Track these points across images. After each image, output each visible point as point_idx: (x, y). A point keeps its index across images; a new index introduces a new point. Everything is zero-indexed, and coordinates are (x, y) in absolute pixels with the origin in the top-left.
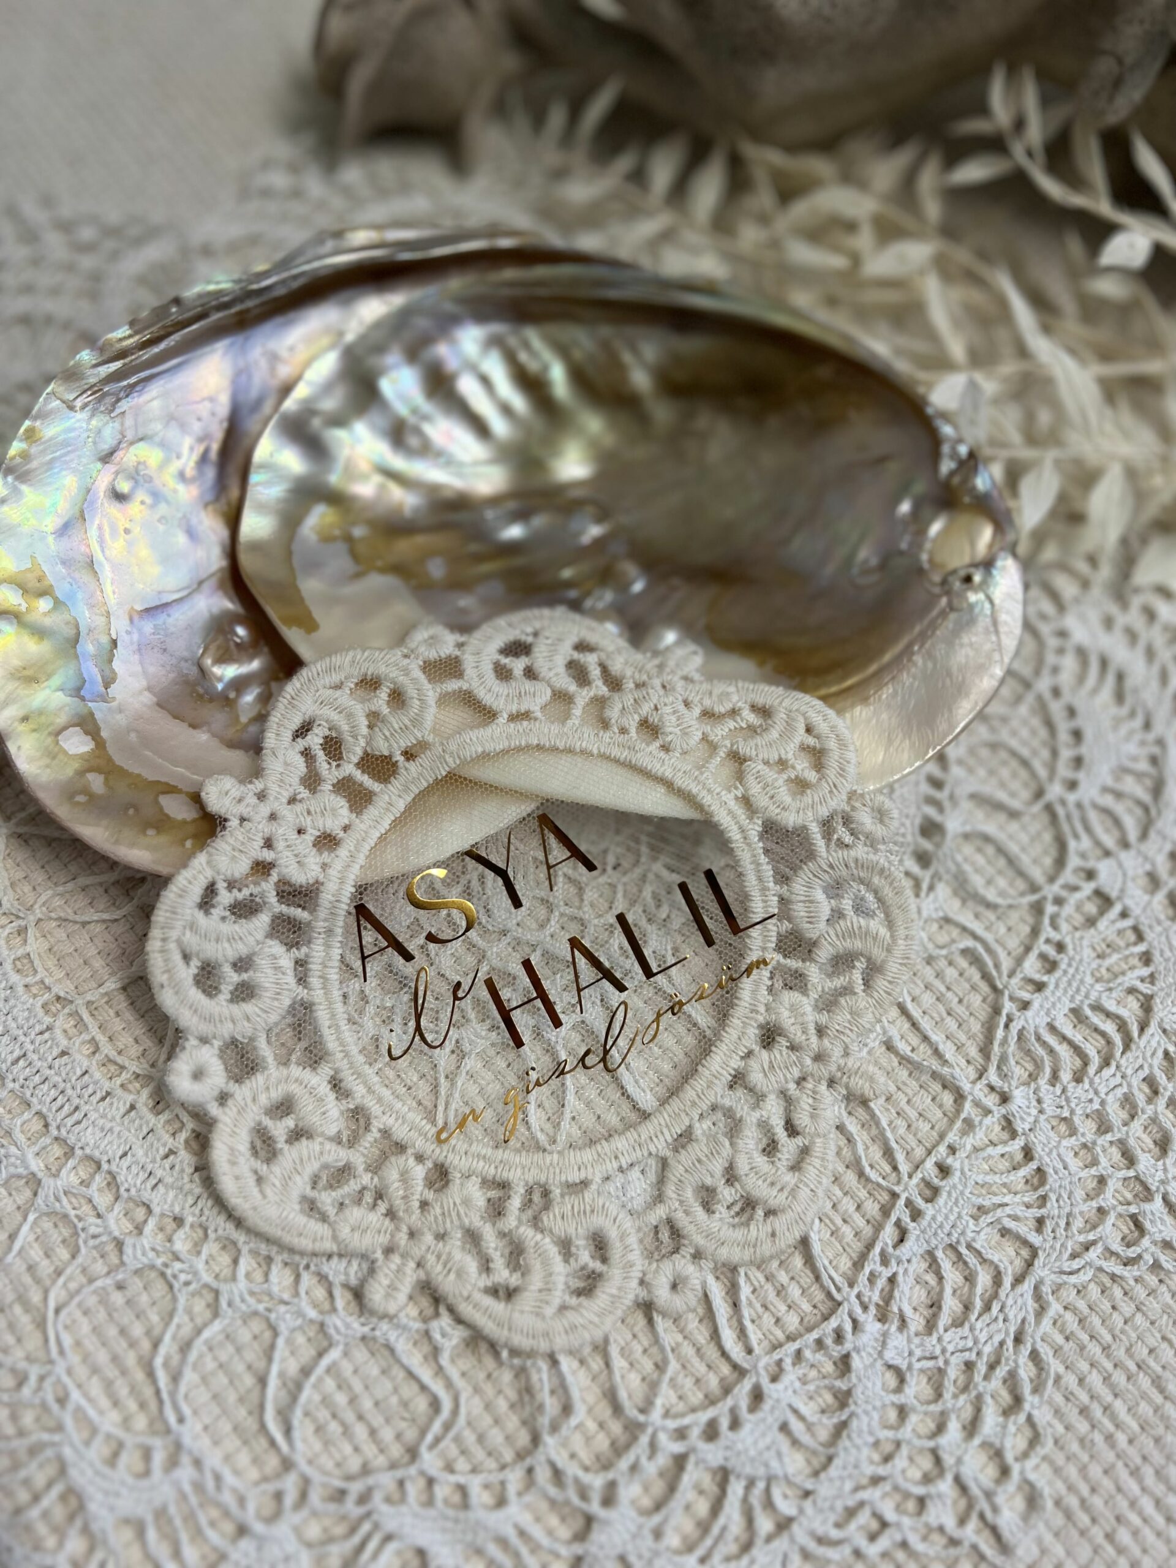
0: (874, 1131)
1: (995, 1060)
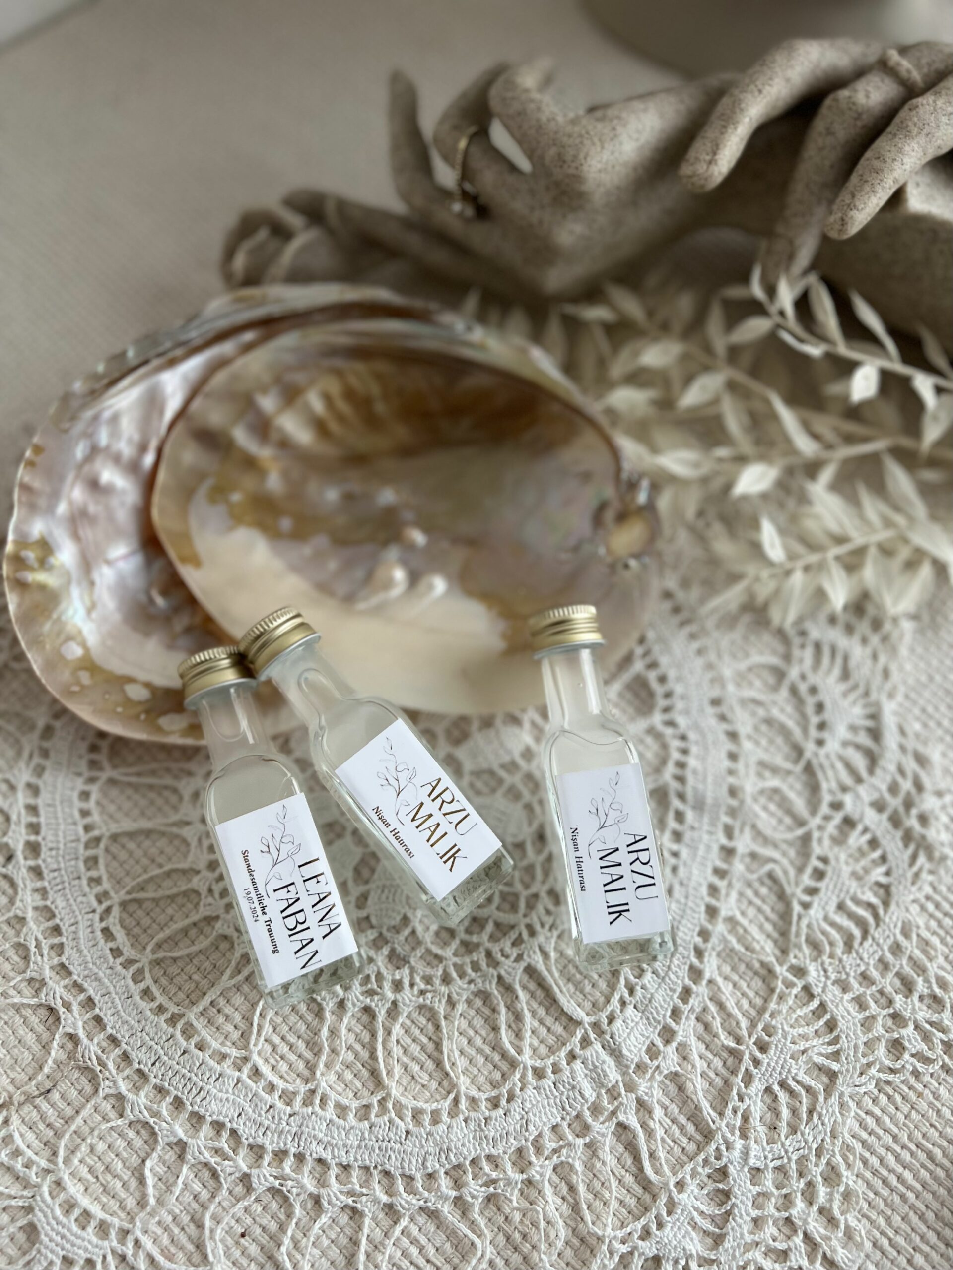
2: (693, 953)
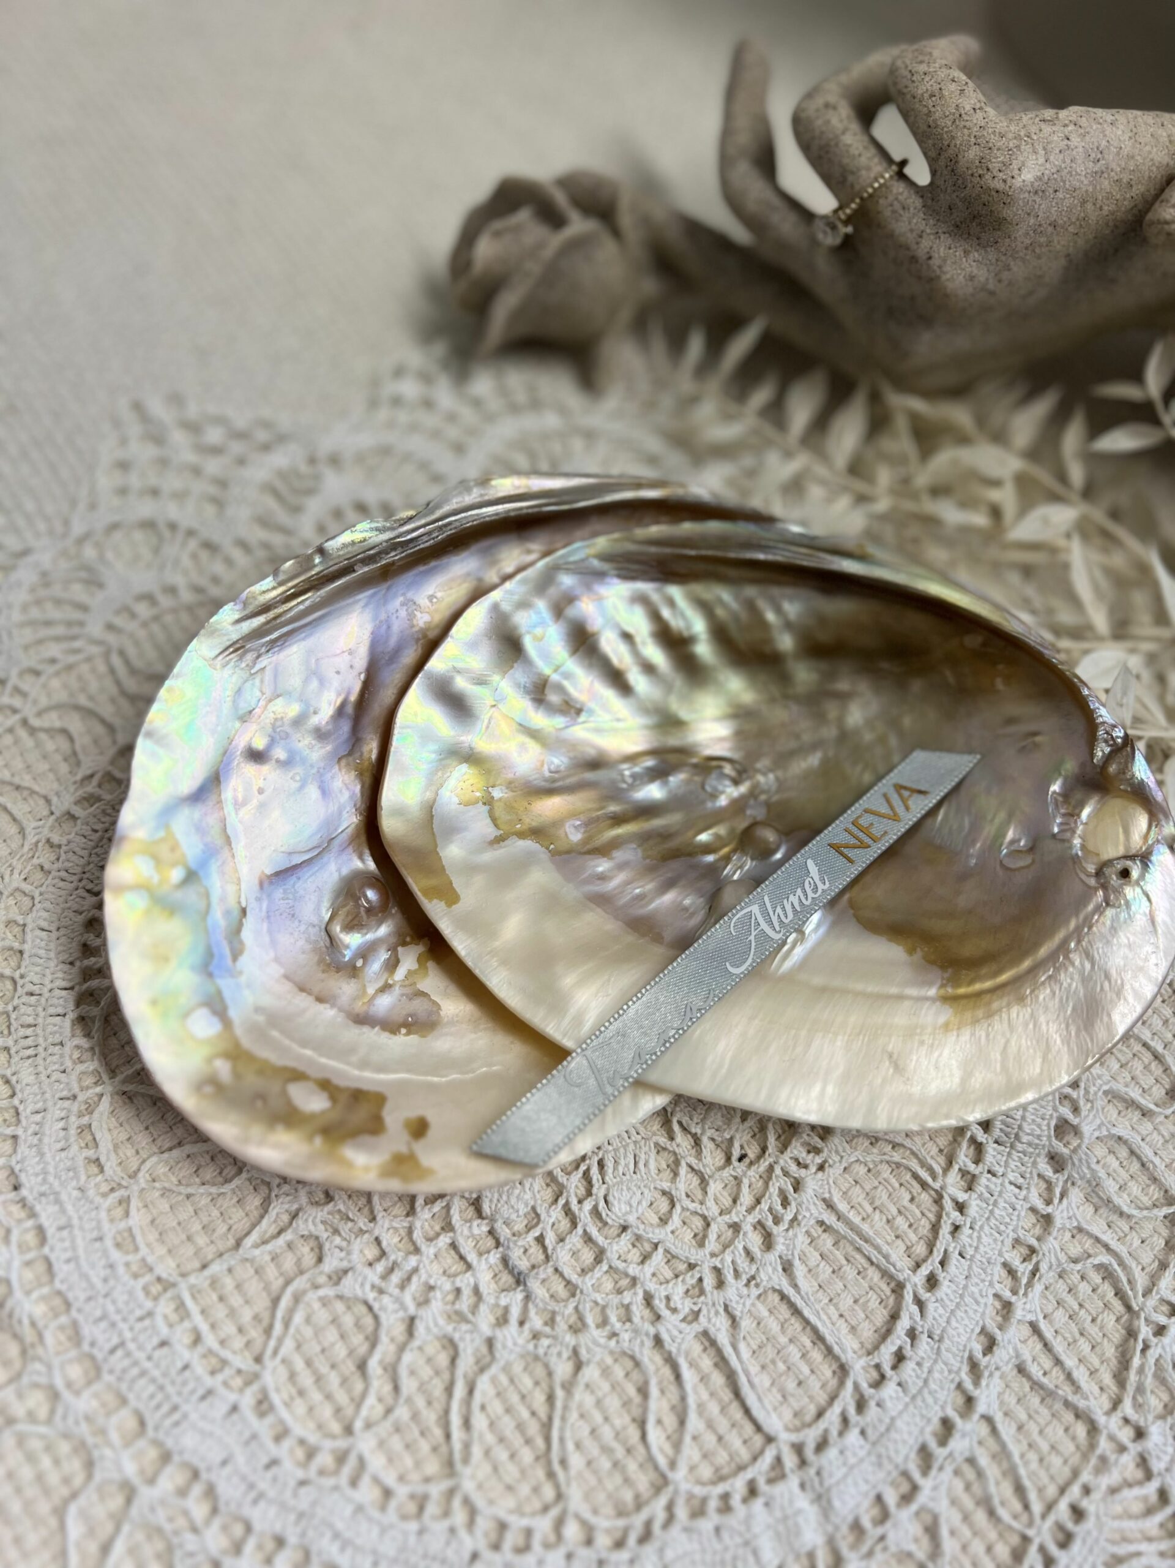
0: (1005, 1465)
1: (1131, 1388)
2: (965, 1368)
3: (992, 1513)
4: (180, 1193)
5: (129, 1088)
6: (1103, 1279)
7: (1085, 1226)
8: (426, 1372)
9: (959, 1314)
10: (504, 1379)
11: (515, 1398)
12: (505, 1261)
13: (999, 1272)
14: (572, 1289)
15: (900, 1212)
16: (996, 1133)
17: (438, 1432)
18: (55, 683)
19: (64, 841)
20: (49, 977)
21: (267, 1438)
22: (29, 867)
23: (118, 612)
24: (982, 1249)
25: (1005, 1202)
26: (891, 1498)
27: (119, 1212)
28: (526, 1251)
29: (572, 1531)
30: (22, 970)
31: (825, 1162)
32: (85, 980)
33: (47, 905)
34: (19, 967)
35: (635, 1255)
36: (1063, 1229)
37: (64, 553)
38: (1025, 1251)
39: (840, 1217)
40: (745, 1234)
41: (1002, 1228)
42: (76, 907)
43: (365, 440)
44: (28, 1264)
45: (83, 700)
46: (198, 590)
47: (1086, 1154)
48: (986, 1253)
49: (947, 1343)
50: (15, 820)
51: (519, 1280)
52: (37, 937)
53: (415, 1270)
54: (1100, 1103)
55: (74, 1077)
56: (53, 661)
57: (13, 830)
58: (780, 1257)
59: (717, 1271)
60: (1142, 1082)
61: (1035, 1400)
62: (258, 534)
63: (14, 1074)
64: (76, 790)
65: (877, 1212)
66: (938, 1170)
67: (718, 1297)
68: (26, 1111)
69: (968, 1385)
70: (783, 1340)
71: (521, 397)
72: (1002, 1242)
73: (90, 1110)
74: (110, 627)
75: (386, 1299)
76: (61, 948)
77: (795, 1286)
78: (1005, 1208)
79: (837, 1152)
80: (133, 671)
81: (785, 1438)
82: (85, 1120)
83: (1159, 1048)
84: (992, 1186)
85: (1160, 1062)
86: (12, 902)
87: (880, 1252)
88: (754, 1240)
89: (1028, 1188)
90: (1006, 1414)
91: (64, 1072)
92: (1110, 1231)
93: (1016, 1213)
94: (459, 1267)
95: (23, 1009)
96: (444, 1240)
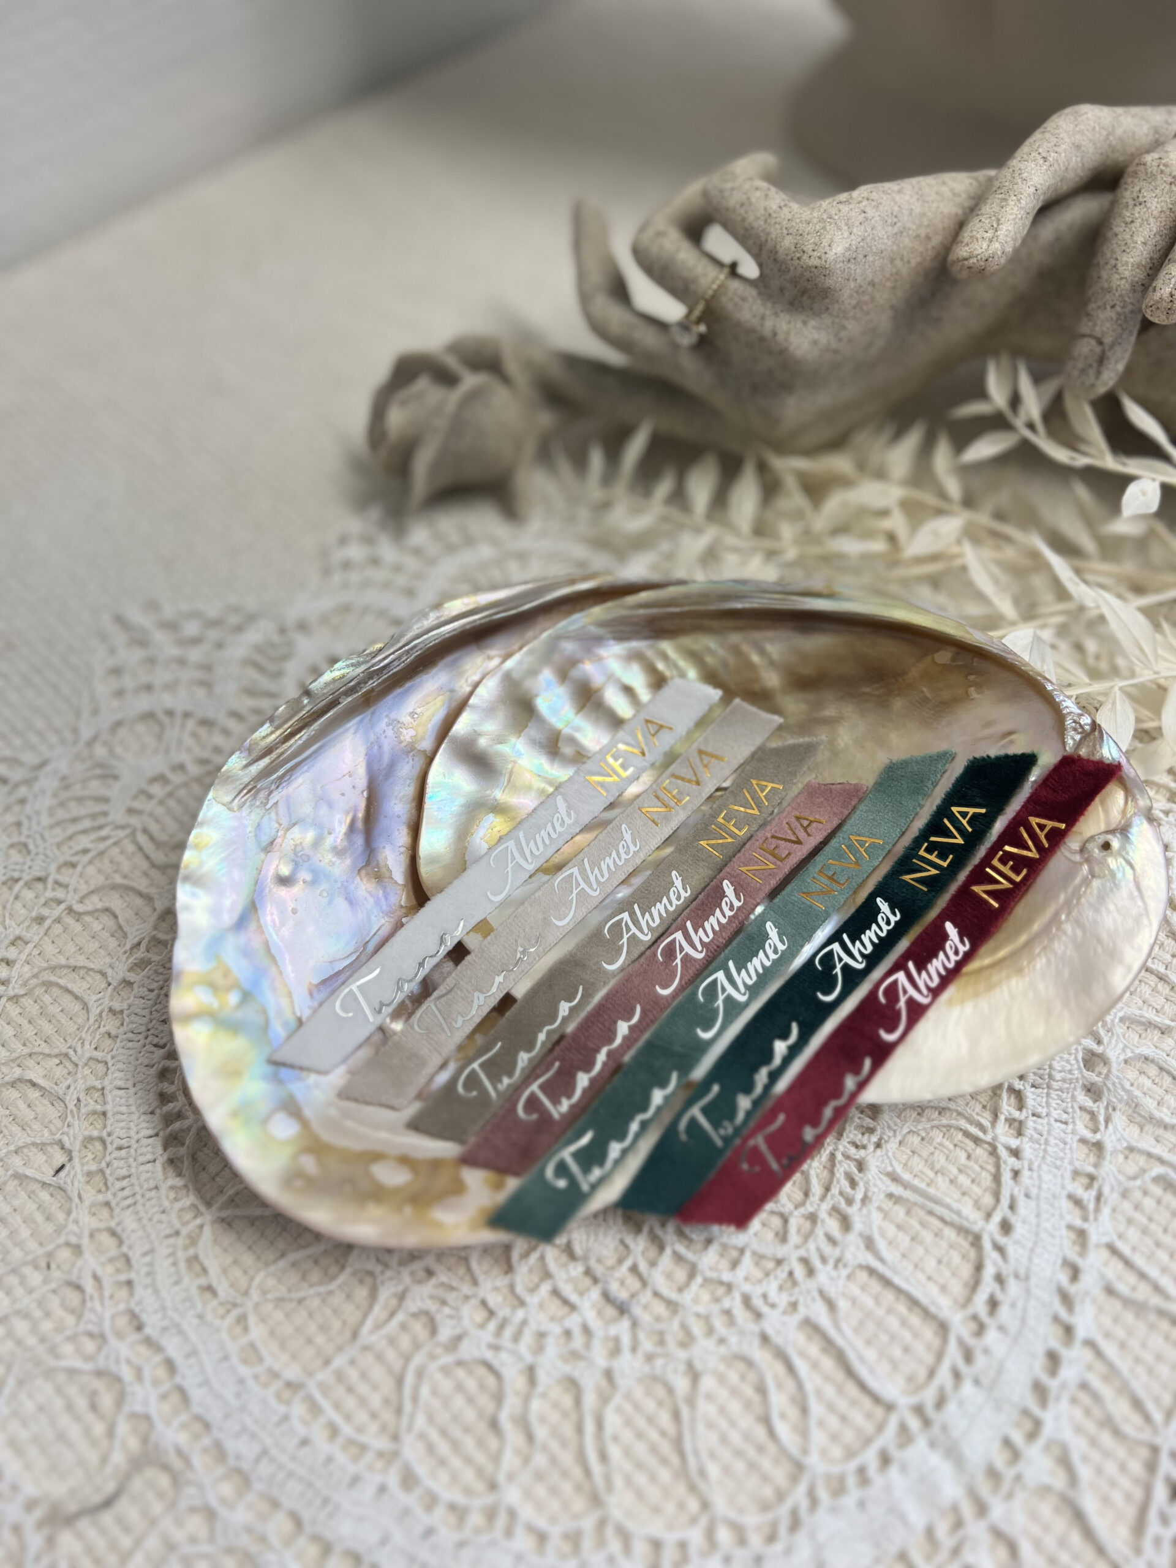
0: (1117, 1383)
2: (1056, 1299)
3: (1117, 1433)
4: (291, 1300)
5: (224, 1214)
6: (1165, 1190)
7: (1134, 1144)
8: (554, 1417)
9: (1039, 1250)
10: (628, 1408)
11: (641, 1422)
12: (606, 1296)
13: (1066, 1205)
14: (673, 1306)
15: (960, 1171)
16: (1031, 1077)
17: (577, 1472)
18: (91, 870)
19: (125, 1007)
20: (135, 1129)
21: (418, 1511)
22: (98, 1037)
23: (135, 797)
24: (1045, 1186)
25: (1055, 1138)
26: (1018, 1438)
27: (238, 1330)
28: (622, 1283)
29: (724, 1535)
30: (109, 1129)
31: (880, 1139)
32: (167, 1126)
33: (121, 1066)
34: (105, 1127)
35: (724, 1264)
36: (1115, 1151)
37: (78, 757)
38: (1085, 1181)
39: (906, 1186)
40: (823, 1221)
41: (1058, 1163)
42: (146, 1062)
43: (326, 604)
44: (164, 1397)
45: (118, 879)
46: (203, 762)
47: (1118, 1077)
48: (1049, 1189)
49: (1033, 1281)
50: (77, 998)
51: (622, 1309)
52: (116, 1096)
53: (524, 1322)
54: (1119, 1029)
55: (173, 1215)
56: (85, 851)
57: (77, 1007)
58: (861, 1235)
59: (805, 1261)
60: (1154, 1004)
61: (1129, 1317)
62: (246, 704)
63: (118, 1224)
64: (127, 959)
65: (939, 1175)
66: (986, 1123)
67: (812, 1285)
68: (135, 1255)
69: (1063, 1313)
70: (880, 1312)
71: (455, 538)
72: (1062, 1176)
73: (193, 1241)
74: (131, 811)
75: (504, 1356)
76: (139, 1102)
77: (882, 1260)
78: (1057, 1145)
79: (889, 1127)
80: (158, 844)
81: (904, 1402)
82: (191, 1252)
83: (1162, 969)
84: (1039, 1127)
85: (1165, 981)
86: (87, 1071)
87: (950, 1209)
88: (833, 1226)
89: (1074, 1122)
90: (1108, 1335)
91: (164, 1212)
92: (1159, 1146)
93: (1068, 1147)
94: (566, 1309)
95: (116, 1163)
96: (545, 1288)
